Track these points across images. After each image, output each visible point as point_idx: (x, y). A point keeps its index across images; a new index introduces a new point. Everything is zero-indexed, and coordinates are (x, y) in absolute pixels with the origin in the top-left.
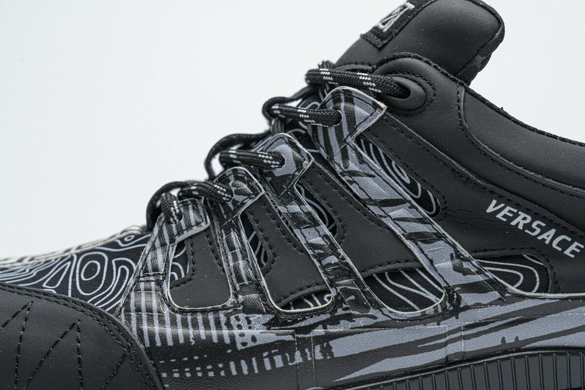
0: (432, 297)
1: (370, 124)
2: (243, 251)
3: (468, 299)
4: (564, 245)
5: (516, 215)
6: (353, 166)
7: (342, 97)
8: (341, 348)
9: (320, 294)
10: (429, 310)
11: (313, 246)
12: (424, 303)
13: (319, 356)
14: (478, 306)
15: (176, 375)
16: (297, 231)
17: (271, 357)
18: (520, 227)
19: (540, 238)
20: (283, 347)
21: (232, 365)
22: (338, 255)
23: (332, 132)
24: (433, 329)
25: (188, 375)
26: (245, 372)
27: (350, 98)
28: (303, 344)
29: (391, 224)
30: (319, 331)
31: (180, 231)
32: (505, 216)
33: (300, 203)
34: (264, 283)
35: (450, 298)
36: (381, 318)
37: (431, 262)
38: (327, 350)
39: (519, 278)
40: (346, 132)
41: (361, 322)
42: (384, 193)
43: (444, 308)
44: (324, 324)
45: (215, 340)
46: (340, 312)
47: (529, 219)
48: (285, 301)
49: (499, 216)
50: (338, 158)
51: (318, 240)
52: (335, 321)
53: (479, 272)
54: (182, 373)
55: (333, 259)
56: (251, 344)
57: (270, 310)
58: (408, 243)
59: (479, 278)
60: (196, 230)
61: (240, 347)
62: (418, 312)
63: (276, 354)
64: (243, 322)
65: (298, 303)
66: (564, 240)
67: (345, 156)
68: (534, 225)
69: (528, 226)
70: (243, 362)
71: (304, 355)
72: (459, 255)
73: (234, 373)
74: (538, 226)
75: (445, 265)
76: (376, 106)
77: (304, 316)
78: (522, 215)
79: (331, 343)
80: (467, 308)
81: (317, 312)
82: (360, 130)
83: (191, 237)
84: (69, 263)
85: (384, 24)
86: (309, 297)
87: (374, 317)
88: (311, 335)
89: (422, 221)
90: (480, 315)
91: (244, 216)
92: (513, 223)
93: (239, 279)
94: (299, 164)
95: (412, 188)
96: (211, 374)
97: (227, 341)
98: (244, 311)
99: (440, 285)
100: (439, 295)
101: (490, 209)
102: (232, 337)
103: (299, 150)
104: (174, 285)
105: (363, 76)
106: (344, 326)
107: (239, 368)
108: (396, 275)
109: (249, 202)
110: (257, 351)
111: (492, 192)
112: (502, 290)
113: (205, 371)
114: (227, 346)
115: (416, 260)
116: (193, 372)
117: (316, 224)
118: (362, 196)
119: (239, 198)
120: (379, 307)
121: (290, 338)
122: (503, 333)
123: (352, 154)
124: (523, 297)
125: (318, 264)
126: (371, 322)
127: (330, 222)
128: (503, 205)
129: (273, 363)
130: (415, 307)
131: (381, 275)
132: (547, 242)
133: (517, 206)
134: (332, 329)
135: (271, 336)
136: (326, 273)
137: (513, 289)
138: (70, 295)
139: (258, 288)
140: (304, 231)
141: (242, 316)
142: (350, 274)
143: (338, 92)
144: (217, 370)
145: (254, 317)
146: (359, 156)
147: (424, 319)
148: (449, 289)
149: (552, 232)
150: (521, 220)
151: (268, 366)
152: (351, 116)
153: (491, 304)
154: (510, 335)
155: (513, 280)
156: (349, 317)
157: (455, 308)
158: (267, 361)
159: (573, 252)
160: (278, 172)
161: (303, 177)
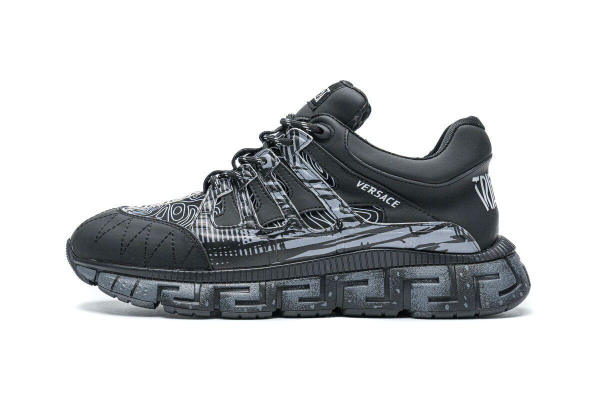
0: (330, 223)
1: (306, 146)
2: (247, 202)
3: (346, 224)
4: (391, 202)
5: (370, 188)
6: (298, 164)
7: (294, 133)
8: (289, 245)
9: (281, 221)
10: (328, 229)
11: (278, 200)
12: (326, 226)
13: (279, 248)
14: (350, 228)
15: (216, 255)
16: (271, 193)
17: (258, 248)
18: (372, 193)
19: (380, 198)
20: (263, 244)
21: (241, 251)
22: (289, 204)
23: (289, 149)
24: (330, 237)
25: (221, 255)
26: (246, 254)
27: (297, 133)
28: (272, 243)
29: (313, 191)
30: (279, 237)
31: (219, 193)
32: (365, 188)
33: (274, 181)
34: (256, 216)
35: (338, 224)
36: (307, 232)
37: (330, 208)
38: (282, 246)
39: (369, 216)
40: (295, 149)
41: (298, 234)
42: (312, 177)
43: (335, 229)
44: (282, 234)
45: (233, 240)
46: (289, 229)
47: (375, 190)
48: (265, 224)
49: (362, 188)
50: (291, 161)
51: (281, 198)
52: (287, 233)
53: (352, 213)
54: (218, 254)
55: (287, 206)
56: (249, 242)
57: (258, 228)
58: (321, 199)
59: (351, 215)
60: (226, 192)
61: (244, 243)
62: (323, 230)
63: (260, 247)
64: (246, 233)
65: (271, 225)
66: (391, 199)
67: (294, 160)
68: (378, 193)
69: (375, 193)
70: (245, 250)
71: (272, 248)
72: (343, 205)
73: (241, 254)
74: (380, 193)
75: (336, 209)
76: (308, 138)
77: (273, 230)
78: (372, 188)
79: (284, 243)
80: (345, 229)
81: (279, 229)
82: (301, 148)
83: (224, 196)
84: (167, 208)
85: (317, 98)
86: (276, 223)
87: (304, 232)
88: (276, 239)
89: (328, 190)
90: (352, 232)
91: (248, 186)
92: (369, 192)
93: (245, 214)
94: (273, 163)
95: (324, 175)
96: (231, 255)
97: (239, 241)
98: (246, 228)
99: (334, 218)
100: (333, 222)
101: (358, 185)
102: (241, 239)
103: (274, 157)
104: (216, 216)
105: (304, 123)
106: (290, 236)
107: (243, 253)
108: (315, 213)
109: (251, 180)
110: (252, 245)
111: (359, 177)
112: (361, 221)
113: (228, 254)
114: (239, 243)
115: (324, 207)
116: (223, 254)
117: (280, 190)
118: (301, 178)
119: (246, 178)
120: (306, 227)
121: (266, 240)
122: (361, 240)
123: (297, 159)
124: (371, 224)
125: (280, 208)
126: (303, 234)
127: (287, 190)
128: (363, 183)
129: (258, 250)
130: (322, 227)
131: (308, 214)
132: (384, 200)
133: (370, 184)
134: (285, 237)
135: (258, 239)
136: (284, 212)
137: (366, 221)
138: (168, 221)
139: (253, 218)
140: (275, 194)
141: (246, 230)
142: (294, 212)
143: (292, 130)
144: (234, 253)
145: (251, 231)
146: (301, 160)
147: (326, 233)
148: (337, 220)
149: (386, 196)
150: (372, 190)
151: (256, 252)
152: (297, 142)
153: (356, 227)
154: (365, 241)
155: (366, 216)
156: (293, 232)
157: (341, 229)
158: (256, 250)
159: (395, 205)
160: (264, 167)
161: (275, 169)
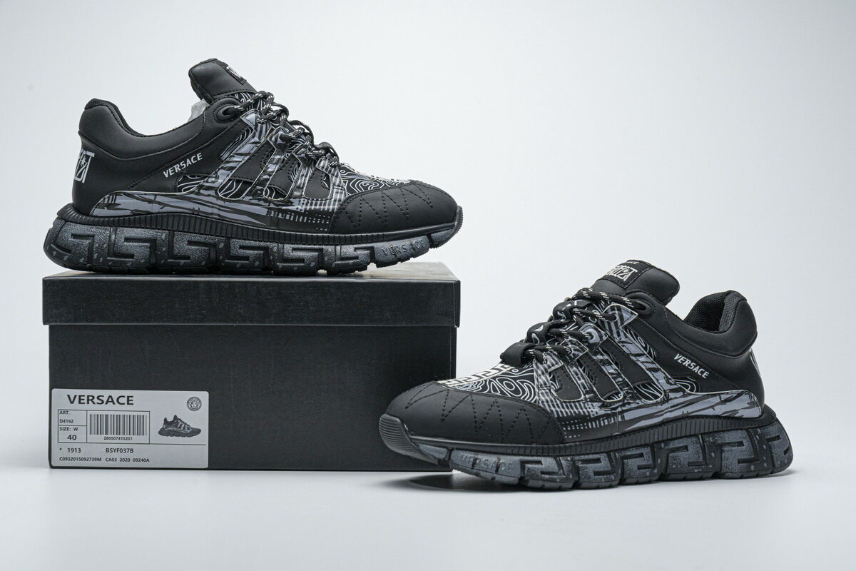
0: (659, 395)
1: (629, 321)
2: (581, 374)
3: (672, 395)
4: (702, 373)
5: (686, 361)
6: (623, 339)
7: (616, 308)
8: (628, 416)
9: (617, 394)
10: (659, 400)
11: (612, 374)
12: (656, 397)
13: (620, 420)
14: (676, 398)
15: (569, 429)
16: (603, 367)
17: (603, 420)
18: (686, 365)
19: (693, 370)
20: (608, 416)
21: (590, 424)
22: (622, 377)
23: (612, 324)
24: (660, 408)
26: (594, 426)
27: (619, 309)
28: (614, 415)
29: (640, 364)
30: (619, 409)
31: (549, 367)
32: (681, 361)
33: (602, 355)
34: (595, 389)
35: (665, 395)
36: (641, 404)
37: (657, 380)
38: (623, 417)
39: (689, 386)
40: (619, 324)
41: (633, 405)
42: (638, 352)
43: (664, 399)
44: (621, 406)
45: (582, 414)
46: (626, 401)
47: (690, 362)
48: (605, 397)
49: (679, 361)
50: (615, 335)
51: (612, 371)
52: (624, 405)
53: (675, 384)
54: (571, 427)
55: (620, 379)
56: (596, 415)
57: (600, 401)
58: (648, 372)
59: (675, 387)
60: (557, 366)
61: (592, 416)
62: (655, 401)
63: (605, 419)
64: (591, 406)
65: (609, 398)
66: (702, 371)
67: (619, 335)
68: (691, 364)
69: (689, 365)
70: (593, 423)
71: (614, 419)
72: (667, 377)
73: (590, 427)
74: (693, 365)
75: (663, 381)
76: (632, 313)
77: (614, 403)
78: (688, 360)
79: (625, 414)
80: (671, 399)
81: (619, 401)
82: (625, 324)
83: (554, 370)
84: (493, 383)
86: (612, 395)
87: (638, 403)
88: (617, 411)
89: (652, 363)
90: (676, 402)
91: (578, 360)
92: (684, 364)
93: (585, 388)
94: (601, 337)
95: (645, 349)
96: (582, 428)
97: (587, 414)
98: (590, 401)
99: (661, 390)
100: (661, 394)
101: (676, 358)
102: (588, 412)
103: (600, 332)
104: (556, 391)
105: (625, 299)
106: (627, 407)
107: (592, 425)
108: (644, 386)
109: (581, 354)
110: (598, 418)
111: (678, 351)
112: (684, 391)
113: (580, 427)
114: (587, 416)
115: (651, 379)
116: (575, 427)
117: (610, 364)
118: (628, 352)
119: (576, 353)
120: (640, 399)
121: (609, 412)
122: (683, 409)
123: (622, 334)
124: (691, 394)
125: (614, 382)
126: (637, 405)
127: (616, 364)
128: (681, 356)
129: (604, 423)
130: (653, 399)
131: (639, 386)
132: (696, 372)
133: (686, 357)
134: (624, 408)
135: (602, 412)
136: (618, 385)
137: (687, 391)
138: (510, 396)
139: (593, 391)
140: (607, 367)
141: (589, 403)
142: (628, 385)
143: (613, 306)
144: (584, 426)
145: (595, 404)
146: (625, 334)
147: (656, 404)
148: (664, 391)
149: (698, 367)
150: (687, 363)
151: (602, 425)
152: (621, 317)
153: (681, 397)
154: (686, 410)
155: (687, 387)
156: (629, 403)
157: (667, 399)
158: (602, 422)
159: (705, 376)
160: (591, 341)
161: (602, 344)
